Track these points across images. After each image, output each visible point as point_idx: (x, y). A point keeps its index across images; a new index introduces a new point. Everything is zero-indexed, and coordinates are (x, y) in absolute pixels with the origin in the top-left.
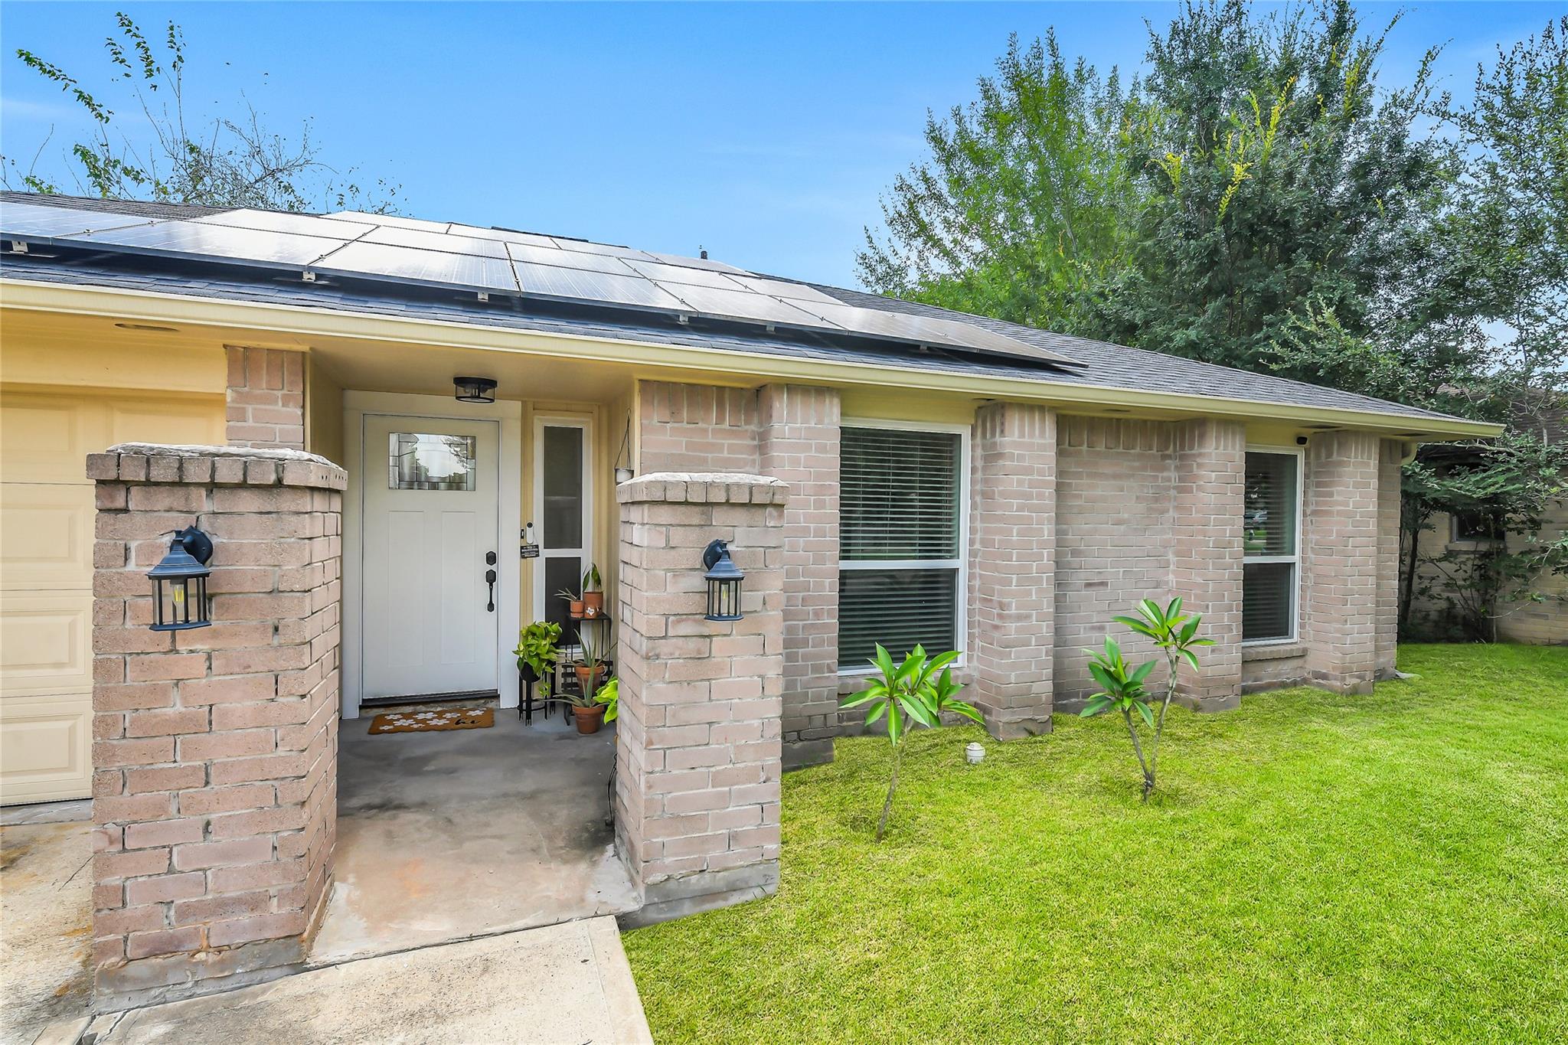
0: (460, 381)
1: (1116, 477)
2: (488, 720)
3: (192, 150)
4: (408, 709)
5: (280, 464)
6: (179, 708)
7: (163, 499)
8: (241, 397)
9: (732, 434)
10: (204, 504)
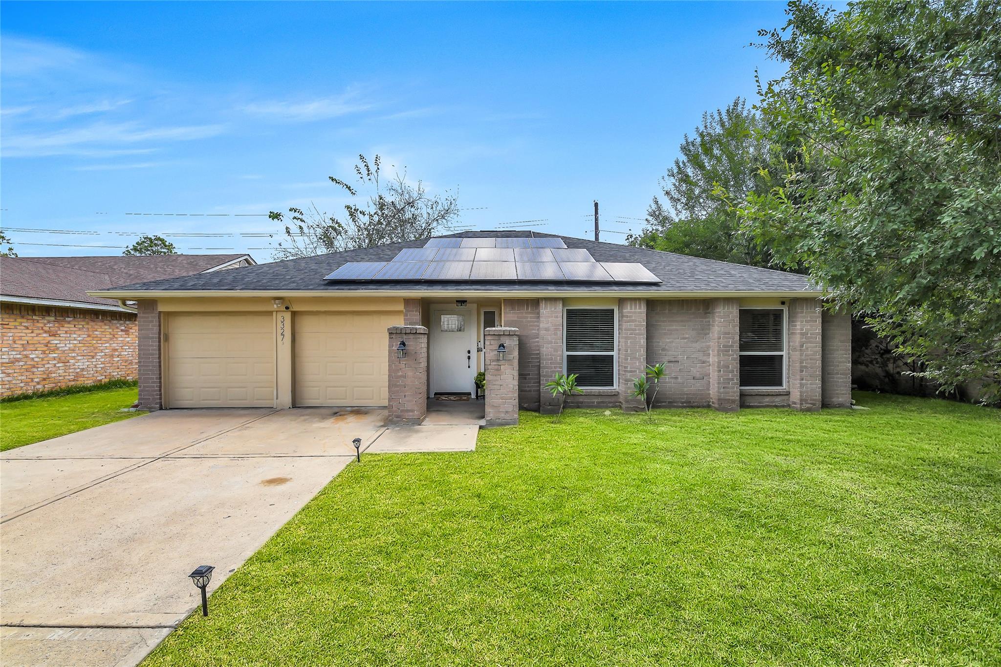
0: (457, 301)
1: (682, 321)
2: (468, 400)
3: (381, 199)
4: (447, 396)
5: (416, 329)
6: (401, 374)
7: (399, 336)
8: (407, 311)
9: (530, 313)
10: (405, 337)
